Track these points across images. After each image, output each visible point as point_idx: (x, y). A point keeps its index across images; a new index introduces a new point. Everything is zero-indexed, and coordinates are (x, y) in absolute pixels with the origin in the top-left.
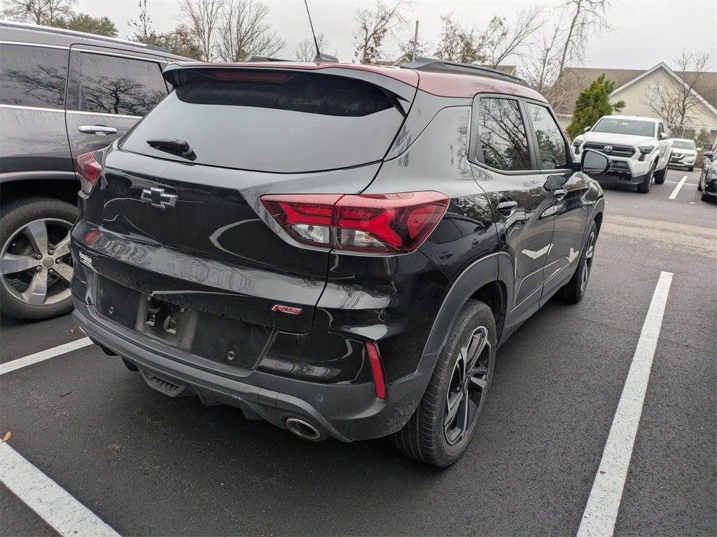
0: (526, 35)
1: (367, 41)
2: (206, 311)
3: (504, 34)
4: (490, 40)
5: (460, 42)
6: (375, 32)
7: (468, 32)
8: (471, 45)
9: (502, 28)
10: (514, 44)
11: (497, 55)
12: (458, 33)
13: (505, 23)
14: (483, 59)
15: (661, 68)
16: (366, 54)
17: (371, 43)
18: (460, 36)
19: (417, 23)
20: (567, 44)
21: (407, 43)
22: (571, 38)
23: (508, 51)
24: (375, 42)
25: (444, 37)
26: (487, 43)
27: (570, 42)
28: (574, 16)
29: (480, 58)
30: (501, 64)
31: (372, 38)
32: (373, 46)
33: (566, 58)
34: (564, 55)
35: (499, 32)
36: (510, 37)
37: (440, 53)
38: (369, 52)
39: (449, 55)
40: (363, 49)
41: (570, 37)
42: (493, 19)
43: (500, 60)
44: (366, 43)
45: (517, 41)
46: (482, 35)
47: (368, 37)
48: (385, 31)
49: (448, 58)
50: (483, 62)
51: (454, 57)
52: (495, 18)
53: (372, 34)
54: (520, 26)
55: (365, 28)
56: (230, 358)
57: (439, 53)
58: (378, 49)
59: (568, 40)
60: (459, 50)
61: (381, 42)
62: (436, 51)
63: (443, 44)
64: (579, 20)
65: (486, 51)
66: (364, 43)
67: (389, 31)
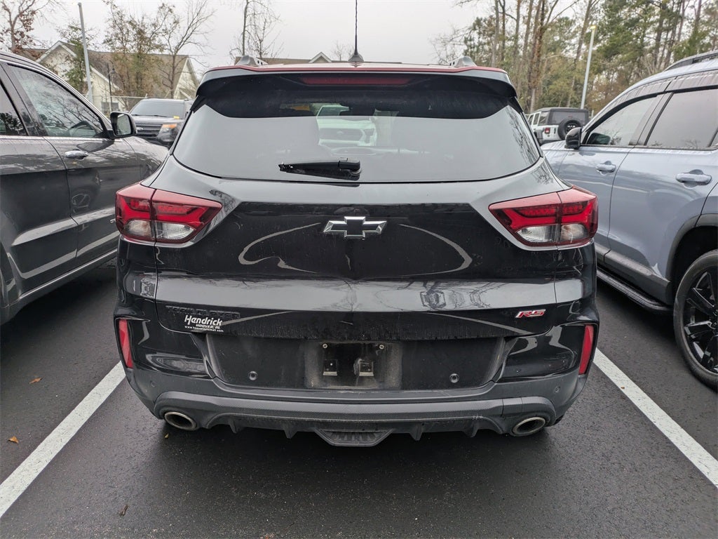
0: (198, 24)
1: (12, 24)
2: (434, 338)
3: (176, 22)
4: (163, 27)
5: (131, 29)
6: (21, 14)
7: (138, 19)
8: (144, 33)
9: (172, 15)
10: (189, 33)
11: (174, 43)
12: (126, 19)
13: (174, 10)
14: (160, 47)
15: (321, 58)
16: (14, 40)
17: (19, 26)
18: (130, 23)
19: (80, 5)
20: (244, 34)
21: (66, 28)
22: (246, 29)
23: (184, 40)
24: (24, 25)
25: (111, 23)
26: (161, 30)
27: (246, 32)
28: (244, 7)
29: (157, 47)
30: (179, 53)
31: (18, 21)
32: (23, 29)
33: (245, 48)
34: (243, 45)
35: (170, 20)
36: (184, 24)
37: (110, 40)
38: (18, 36)
39: (122, 42)
40: (9, 33)
41: (245, 27)
42: (161, 5)
43: (177, 49)
44: (13, 26)
45: (191, 30)
46: (153, 22)
47: (13, 19)
48: (33, 13)
49: (121, 46)
50: (161, 50)
51: (128, 46)
52: (163, 4)
53: (18, 16)
54: (190, 14)
55: (5, 8)
56: (454, 381)
57: (108, 41)
58: (29, 33)
59: (244, 30)
60: (131, 37)
61: (32, 26)
62: (105, 38)
63: (111, 30)
64: (250, 11)
65: (162, 40)
66: (8, 26)
67: (38, 14)
